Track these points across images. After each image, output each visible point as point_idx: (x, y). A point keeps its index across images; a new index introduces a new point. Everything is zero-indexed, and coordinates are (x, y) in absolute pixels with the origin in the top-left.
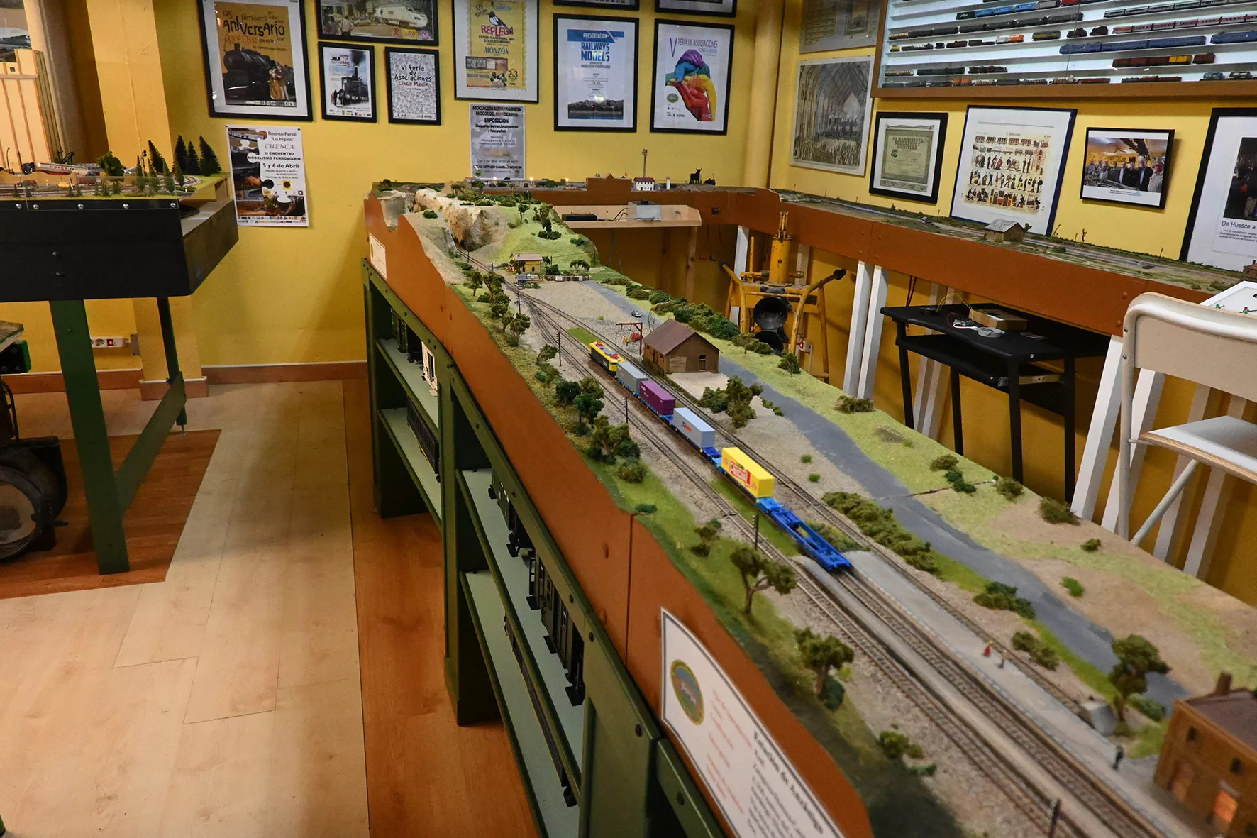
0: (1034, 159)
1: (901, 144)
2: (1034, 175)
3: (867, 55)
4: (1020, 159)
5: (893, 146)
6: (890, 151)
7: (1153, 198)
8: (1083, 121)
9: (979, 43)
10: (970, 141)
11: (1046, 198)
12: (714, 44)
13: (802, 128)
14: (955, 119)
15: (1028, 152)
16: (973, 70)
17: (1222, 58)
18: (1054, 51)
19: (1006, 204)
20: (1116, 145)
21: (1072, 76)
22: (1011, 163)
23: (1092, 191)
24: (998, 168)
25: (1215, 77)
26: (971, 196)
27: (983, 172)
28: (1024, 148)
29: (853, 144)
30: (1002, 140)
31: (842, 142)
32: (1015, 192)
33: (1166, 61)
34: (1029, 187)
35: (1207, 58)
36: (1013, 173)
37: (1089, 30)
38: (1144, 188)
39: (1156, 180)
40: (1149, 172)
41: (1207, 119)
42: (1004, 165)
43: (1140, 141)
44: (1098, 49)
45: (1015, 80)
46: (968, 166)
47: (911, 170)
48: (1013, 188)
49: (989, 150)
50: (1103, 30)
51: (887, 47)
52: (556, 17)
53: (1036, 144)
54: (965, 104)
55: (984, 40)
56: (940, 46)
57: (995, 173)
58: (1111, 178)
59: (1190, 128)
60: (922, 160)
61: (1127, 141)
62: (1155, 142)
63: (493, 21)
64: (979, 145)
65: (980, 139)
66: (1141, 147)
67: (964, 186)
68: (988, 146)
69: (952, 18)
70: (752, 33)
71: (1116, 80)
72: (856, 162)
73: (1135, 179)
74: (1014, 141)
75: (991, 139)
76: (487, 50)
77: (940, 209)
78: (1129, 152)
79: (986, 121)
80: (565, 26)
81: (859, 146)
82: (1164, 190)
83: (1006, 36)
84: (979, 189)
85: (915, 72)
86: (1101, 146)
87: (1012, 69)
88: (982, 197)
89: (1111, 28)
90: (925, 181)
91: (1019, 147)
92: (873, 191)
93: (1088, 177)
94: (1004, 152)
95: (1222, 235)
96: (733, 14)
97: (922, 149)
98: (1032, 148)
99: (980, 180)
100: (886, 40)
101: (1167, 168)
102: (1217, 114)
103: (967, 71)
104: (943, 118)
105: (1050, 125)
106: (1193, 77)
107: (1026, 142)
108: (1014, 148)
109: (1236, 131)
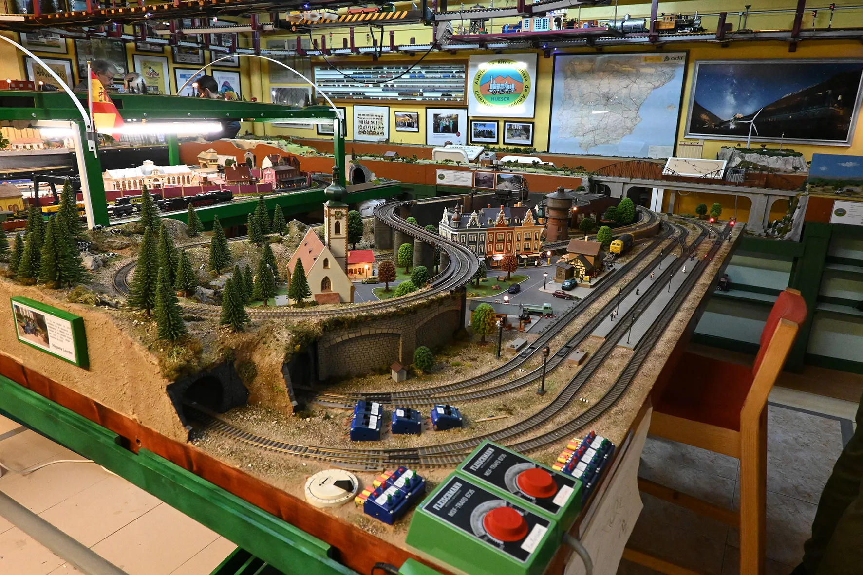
0: (379, 121)
2: (380, 125)
3: (308, 86)
4: (375, 121)
7: (416, 129)
8: (393, 110)
9: (354, 86)
10: (356, 116)
11: (386, 131)
12: (233, 79)
14: (349, 109)
15: (377, 119)
16: (353, 94)
17: (425, 95)
18: (380, 90)
19: (373, 134)
20: (404, 116)
21: (387, 97)
22: (372, 122)
23: (399, 129)
25: (424, 100)
26: (360, 133)
27: (363, 125)
28: (376, 117)
30: (368, 115)
32: (375, 131)
33: (412, 95)
34: (380, 129)
35: (421, 95)
36: (374, 125)
37: (389, 85)
38: (413, 127)
39: (416, 125)
40: (413, 123)
41: (425, 109)
42: (370, 123)
43: (410, 115)
44: (393, 91)
45: (368, 98)
46: (357, 124)
48: (374, 129)
50: (393, 86)
51: (317, 84)
52: (175, 69)
54: (352, 104)
55: (355, 85)
56: (339, 86)
57: (367, 125)
58: (404, 125)
59: (421, 111)
61: (406, 115)
62: (414, 115)
63: (151, 70)
64: (360, 117)
65: (360, 115)
66: (410, 116)
67: (357, 130)
68: (363, 117)
69: (341, 77)
70: (249, 75)
71: (400, 99)
73: (410, 125)
74: (372, 116)
75: (364, 115)
76: (150, 83)
77: (349, 138)
78: (407, 118)
79: (360, 109)
80: (178, 72)
82: (418, 127)
83: (363, 84)
84: (363, 131)
85: (330, 93)
86: (400, 116)
87: (367, 94)
88: (364, 133)
89: (395, 85)
91: (374, 117)
92: (318, 134)
93: (397, 125)
94: (369, 119)
95: (435, 137)
96: (239, 67)
98: (378, 117)
99: (363, 128)
100: (316, 82)
101: (418, 121)
102: (427, 108)
103: (351, 94)
104: (344, 109)
105: (383, 111)
106: (419, 99)
107: (376, 116)
108: (372, 117)
109: (432, 112)
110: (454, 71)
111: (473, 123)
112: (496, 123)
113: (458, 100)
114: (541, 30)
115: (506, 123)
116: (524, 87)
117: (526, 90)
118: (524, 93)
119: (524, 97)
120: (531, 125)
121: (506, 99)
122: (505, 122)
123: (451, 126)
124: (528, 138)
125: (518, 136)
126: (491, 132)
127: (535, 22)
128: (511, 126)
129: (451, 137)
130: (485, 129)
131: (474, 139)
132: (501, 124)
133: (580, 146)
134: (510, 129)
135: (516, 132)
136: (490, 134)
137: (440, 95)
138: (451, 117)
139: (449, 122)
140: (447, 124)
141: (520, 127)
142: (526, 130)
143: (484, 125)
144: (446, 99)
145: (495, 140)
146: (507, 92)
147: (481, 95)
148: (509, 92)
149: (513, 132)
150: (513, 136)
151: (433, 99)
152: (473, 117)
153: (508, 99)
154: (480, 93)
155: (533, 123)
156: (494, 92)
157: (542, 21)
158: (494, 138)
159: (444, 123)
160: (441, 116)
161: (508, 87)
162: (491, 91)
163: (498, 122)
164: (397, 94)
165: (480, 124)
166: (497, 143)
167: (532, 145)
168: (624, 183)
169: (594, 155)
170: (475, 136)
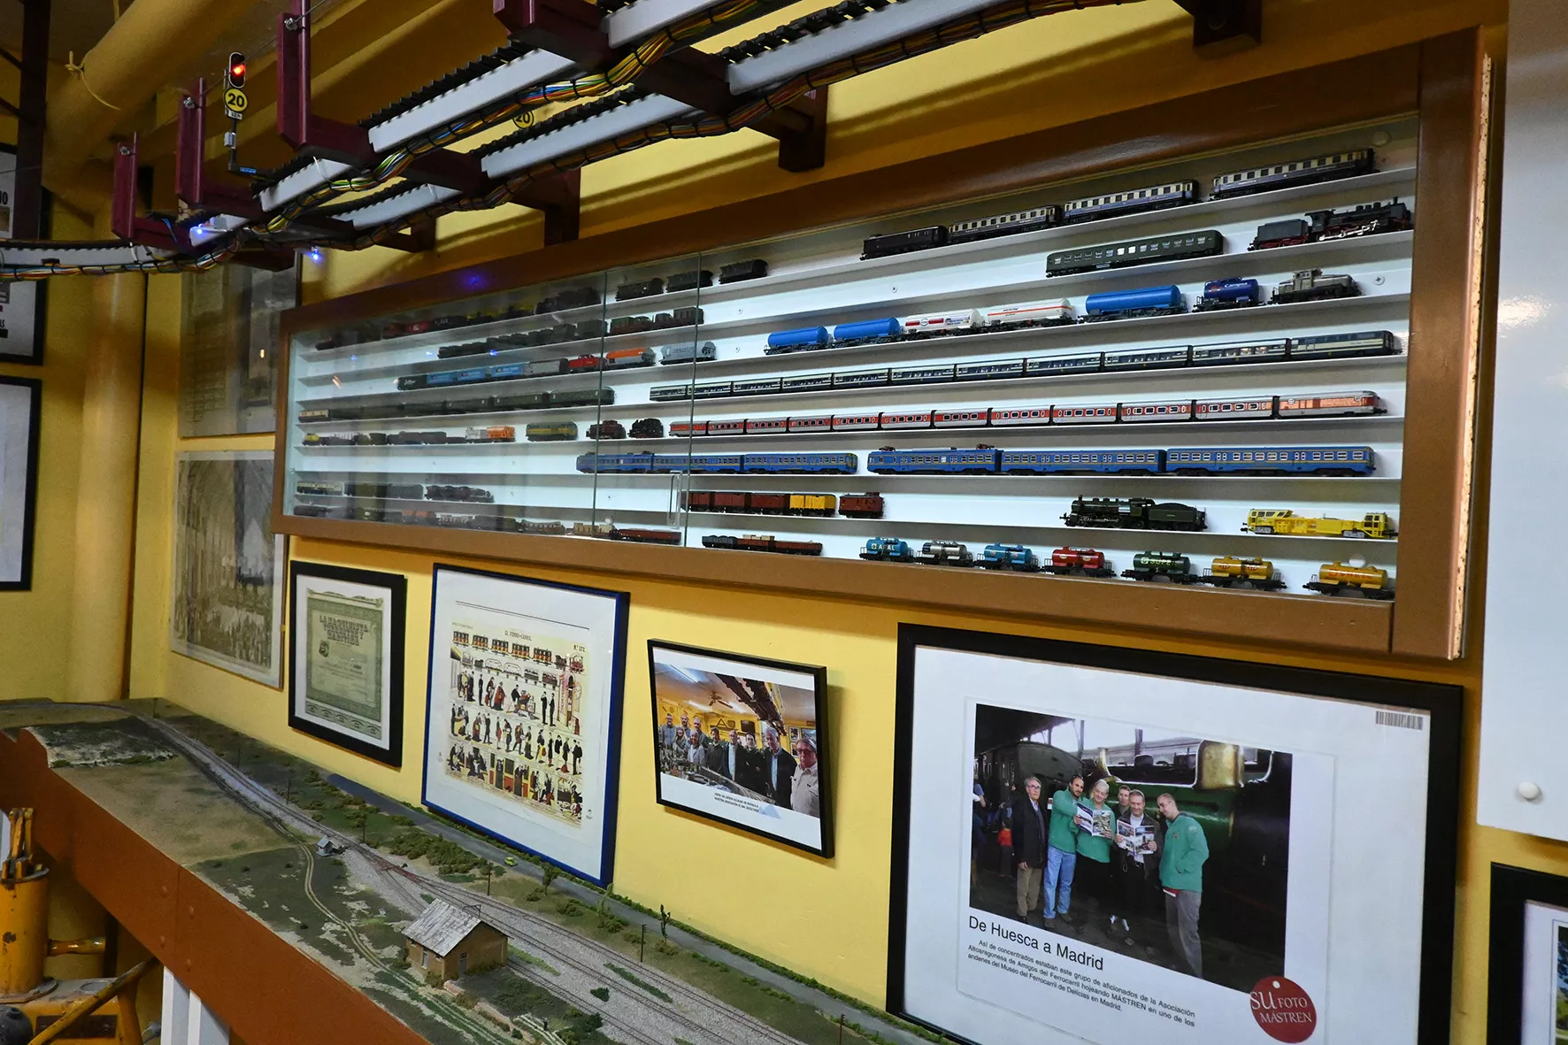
0: (558, 695)
1: (331, 630)
2: (564, 732)
3: (261, 448)
4: (536, 691)
5: (321, 634)
6: (316, 647)
7: (805, 827)
8: (646, 622)
9: (441, 438)
10: (444, 643)
13: (183, 580)
14: (418, 586)
15: (549, 680)
16: (435, 493)
17: (901, 507)
18: (566, 464)
19: (519, 791)
20: (711, 688)
21: (608, 521)
22: (522, 699)
23: (678, 788)
24: (498, 706)
25: (891, 552)
28: (541, 669)
29: (259, 620)
30: (500, 645)
31: (243, 615)
32: (533, 765)
33: (781, 505)
34: (558, 758)
35: (867, 508)
36: (526, 723)
37: (627, 424)
38: (782, 798)
39: (804, 784)
41: (890, 649)
42: (509, 702)
43: (757, 686)
45: (504, 520)
46: (446, 697)
47: (351, 686)
48: (529, 756)
49: (479, 664)
50: (648, 428)
51: (297, 435)
53: (561, 663)
54: (430, 560)
55: (451, 432)
56: (377, 440)
57: (494, 716)
58: (712, 766)
59: (859, 663)
60: (369, 669)
61: (730, 681)
62: (790, 693)
64: (460, 651)
65: (461, 637)
66: (759, 697)
67: (442, 737)
68: (477, 654)
69: (390, 386)
70: (77, 395)
71: (691, 538)
72: (266, 660)
74: (521, 650)
75: (480, 641)
77: (405, 782)
78: (739, 708)
79: (463, 601)
81: (268, 627)
82: (825, 808)
83: (484, 426)
84: (468, 750)
85: (342, 489)
87: (504, 496)
88: (475, 767)
89: (666, 423)
90: (376, 713)
91: (531, 665)
92: (296, 723)
94: (508, 673)
95: (976, 954)
96: (35, 356)
97: (366, 645)
98: (552, 670)
99: (470, 730)
100: (294, 422)
101: (827, 759)
102: (910, 639)
104: (398, 586)
105: (581, 624)
106: (845, 546)
107: (543, 655)
108: (522, 665)
109: (957, 683)
110: (1240, 237)
113: (1298, 575)
129: (1183, 1016)
137: (1050, 511)
138: (1182, 769)
139: (1159, 824)
140: (1136, 839)
144: (1121, 560)
151: (977, 550)
160: (1063, 740)
164: (658, 499)
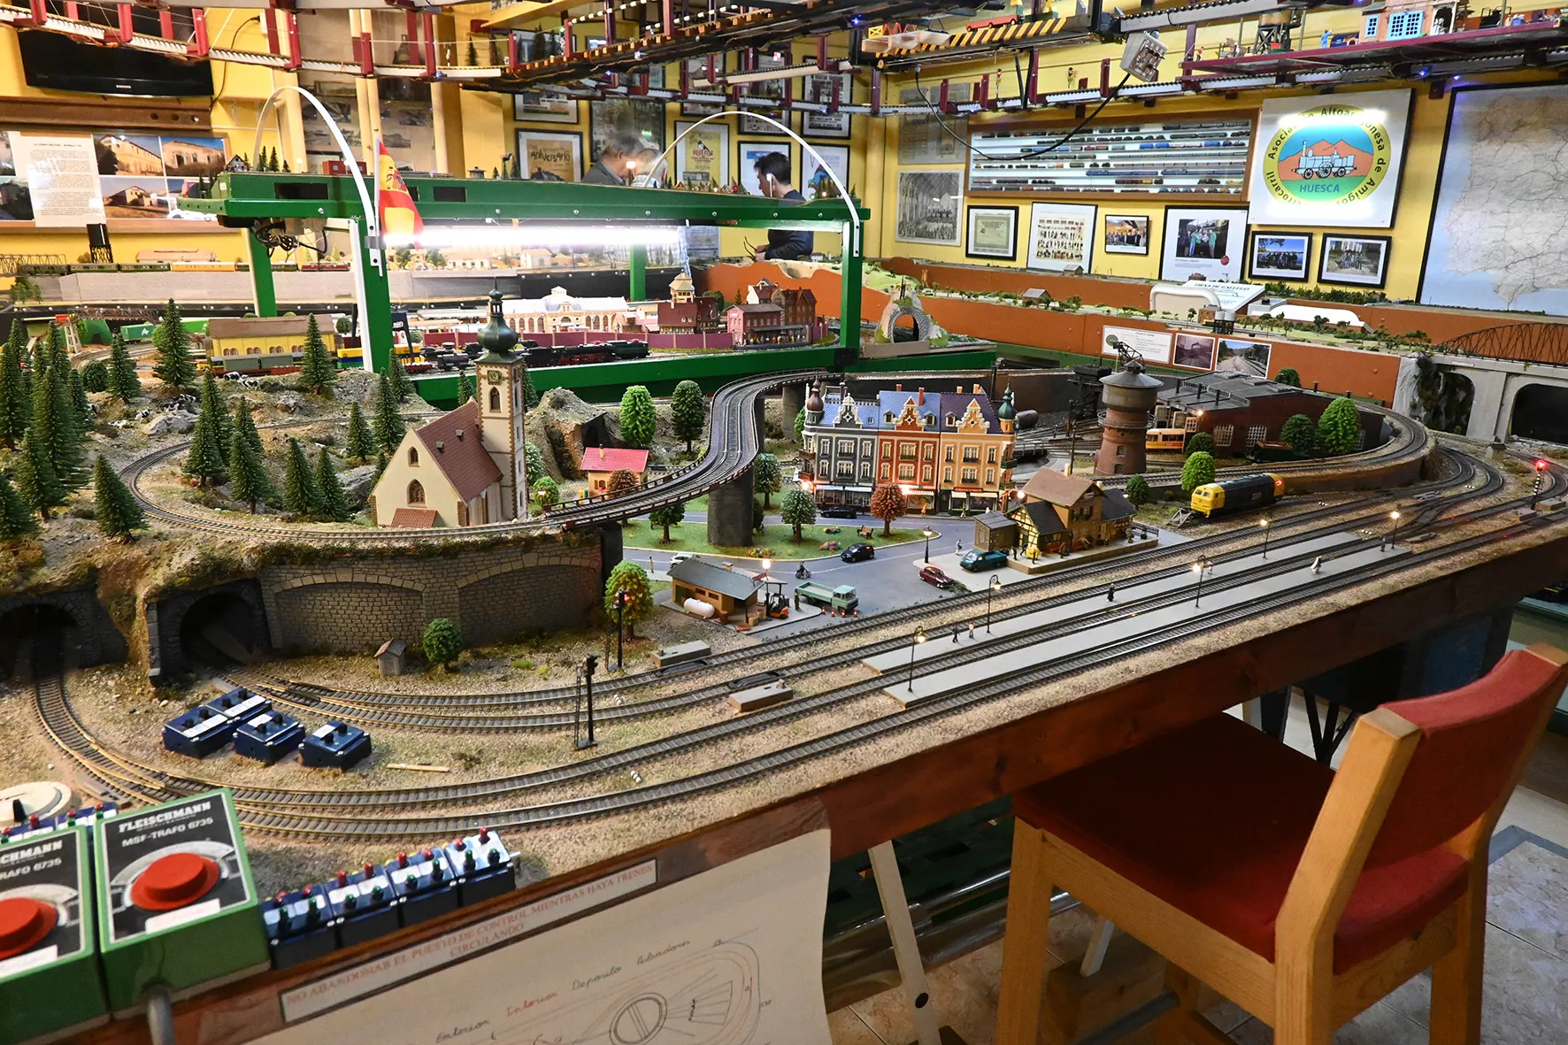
0: (1076, 232)
1: (986, 225)
2: (1077, 241)
3: (959, 169)
4: (1068, 232)
5: (981, 226)
6: (979, 230)
7: (1142, 250)
8: (1102, 211)
9: (1036, 166)
10: (1035, 223)
11: (1086, 252)
12: (837, 158)
13: (904, 215)
14: (1024, 209)
15: (1072, 228)
16: (1034, 182)
17: (1167, 182)
18: (1082, 173)
19: (1062, 257)
20: (1121, 224)
21: (1093, 187)
22: (1063, 235)
23: (1110, 248)
24: (1055, 238)
25: (1164, 191)
26: (1039, 254)
27: (1046, 240)
28: (1070, 226)
29: (950, 225)
30: (1057, 222)
31: (940, 224)
32: (1067, 250)
33: (1140, 182)
34: (1075, 248)
35: (1159, 182)
36: (1065, 240)
37: (1100, 164)
38: (1137, 245)
39: (1143, 241)
40: (1139, 237)
41: (1163, 210)
42: (1059, 236)
43: (1133, 221)
44: (1107, 174)
45: (1060, 189)
46: (1036, 237)
47: (995, 241)
48: (1065, 248)
49: (1049, 227)
50: (1107, 165)
51: (973, 166)
52: (739, 143)
53: (1076, 224)
54: (1031, 201)
55: (1039, 165)
56: (1010, 167)
57: (1053, 241)
58: (1121, 240)
59: (1156, 214)
60: (1004, 235)
61: (1126, 222)
62: (1140, 222)
63: (701, 147)
64: (1042, 225)
65: (1042, 221)
66: (1134, 224)
67: (1034, 249)
68: (1048, 225)
69: (1016, 151)
70: (864, 150)
71: (1117, 190)
72: (953, 237)
73: (1132, 241)
74: (1064, 222)
75: (1049, 221)
76: (696, 167)
77: (1019, 263)
78: (1128, 227)
79: (1044, 211)
80: (745, 148)
81: (955, 227)
82: (1147, 245)
83: (1053, 163)
84: (1044, 251)
85: (994, 182)
86: (1114, 224)
87: (1058, 182)
88: (1047, 254)
89: (1112, 164)
90: (1007, 247)
91: (1067, 225)
92: (968, 255)
93: (1108, 241)
94: (1059, 228)
95: (1178, 265)
96: (848, 138)
97: (1003, 228)
98: (1074, 226)
99: (1045, 245)
100: (972, 161)
101: (1148, 234)
102: (1167, 208)
103: (1030, 182)
104: (1016, 209)
105: (1083, 213)
106: (1154, 190)
107: (1071, 223)
108: (1064, 226)
109: (1176, 216)
110: (1229, 134)
111: (1257, 237)
112: (1306, 239)
113: (1232, 190)
114: (1404, 37)
115: (1329, 239)
116: (1375, 161)
117: (1378, 169)
118: (1373, 174)
119: (1372, 183)
120: (1384, 244)
121: (1331, 189)
122: (1325, 236)
123: (1212, 244)
124: (1375, 271)
125: (1352, 265)
126: (1295, 257)
127: (1391, 20)
128: (1338, 244)
129: (1210, 266)
130: (1283, 250)
131: (1256, 271)
132: (1318, 240)
133: (1496, 292)
134: (1337, 251)
135: (1348, 259)
136: (1291, 261)
137: (1195, 182)
138: (1214, 225)
139: (1209, 235)
140: (1205, 238)
141: (1359, 248)
142: (1372, 252)
143: (1281, 242)
144: (1206, 190)
145: (1300, 274)
146: (1336, 174)
147: (1278, 181)
148: (1341, 173)
149: (1342, 258)
150: (1341, 266)
151: (1182, 189)
152: (1260, 226)
153: (1337, 188)
154: (1276, 177)
155: (1389, 240)
156: (1308, 174)
157: (1406, 18)
158: (1300, 268)
159: (1198, 237)
160: (1194, 223)
161: (1338, 163)
162: (1301, 172)
163: (1310, 236)
164: (1111, 182)
165: (1273, 241)
166: (1305, 280)
167: (1382, 286)
168: (1509, 374)
169: (1527, 312)
170: (1260, 265)
